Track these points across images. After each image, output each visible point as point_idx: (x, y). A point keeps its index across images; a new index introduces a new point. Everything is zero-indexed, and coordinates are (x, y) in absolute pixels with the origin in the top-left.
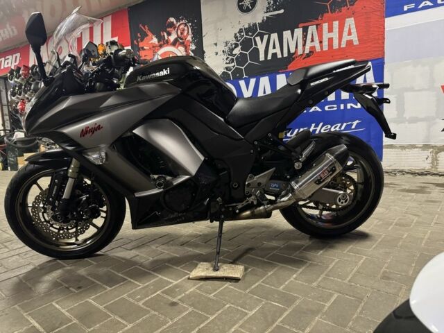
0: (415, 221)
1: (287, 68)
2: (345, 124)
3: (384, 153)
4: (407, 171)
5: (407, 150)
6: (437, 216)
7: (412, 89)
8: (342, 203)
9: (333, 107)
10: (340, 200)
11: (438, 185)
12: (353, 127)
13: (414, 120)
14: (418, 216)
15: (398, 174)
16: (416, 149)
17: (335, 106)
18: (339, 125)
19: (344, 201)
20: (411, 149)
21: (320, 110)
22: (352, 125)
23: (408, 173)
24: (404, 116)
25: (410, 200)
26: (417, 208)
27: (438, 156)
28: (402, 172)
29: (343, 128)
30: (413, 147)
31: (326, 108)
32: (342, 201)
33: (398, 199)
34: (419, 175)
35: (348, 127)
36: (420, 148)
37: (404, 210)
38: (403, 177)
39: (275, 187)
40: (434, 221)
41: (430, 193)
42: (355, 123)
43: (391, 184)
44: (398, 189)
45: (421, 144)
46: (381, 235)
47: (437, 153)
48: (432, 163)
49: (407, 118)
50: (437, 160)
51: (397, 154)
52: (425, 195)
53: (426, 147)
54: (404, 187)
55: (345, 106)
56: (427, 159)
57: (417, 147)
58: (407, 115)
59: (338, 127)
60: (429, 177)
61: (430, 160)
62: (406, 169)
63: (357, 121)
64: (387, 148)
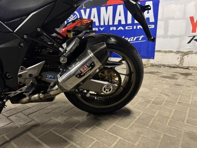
0: (165, 100)
1: (106, 4)
2: (136, 38)
3: (155, 55)
4: (167, 65)
5: (168, 53)
6: (180, 96)
7: (173, 18)
8: (107, 91)
9: (130, 28)
10: (105, 90)
11: (182, 74)
12: (140, 39)
13: (173, 37)
14: (168, 95)
15: (162, 67)
16: (172, 53)
17: (131, 27)
18: (133, 38)
19: (108, 90)
20: (170, 53)
21: (123, 29)
22: (139, 38)
23: (167, 66)
24: (168, 34)
25: (165, 84)
26: (169, 89)
27: (184, 57)
28: (164, 66)
29: (134, 40)
30: (171, 52)
31: (126, 28)
32: (106, 90)
33: (158, 82)
34: (173, 67)
35: (137, 39)
36: (175, 52)
37: (160, 91)
38: (164, 68)
39: (51, 78)
40: (178, 101)
41: (177, 79)
42: (141, 37)
43: (157, 72)
44: (160, 75)
45: (175, 50)
46: (139, 113)
47: (183, 56)
48: (180, 61)
49: (169, 35)
50: (183, 60)
51: (162, 56)
52: (174, 80)
53: (178, 52)
54: (163, 75)
55: (137, 27)
56: (178, 59)
57: (173, 52)
58: (169, 34)
59: (132, 39)
60: (178, 69)
61: (179, 60)
62: (166, 64)
63: (142, 36)
64: (157, 52)
